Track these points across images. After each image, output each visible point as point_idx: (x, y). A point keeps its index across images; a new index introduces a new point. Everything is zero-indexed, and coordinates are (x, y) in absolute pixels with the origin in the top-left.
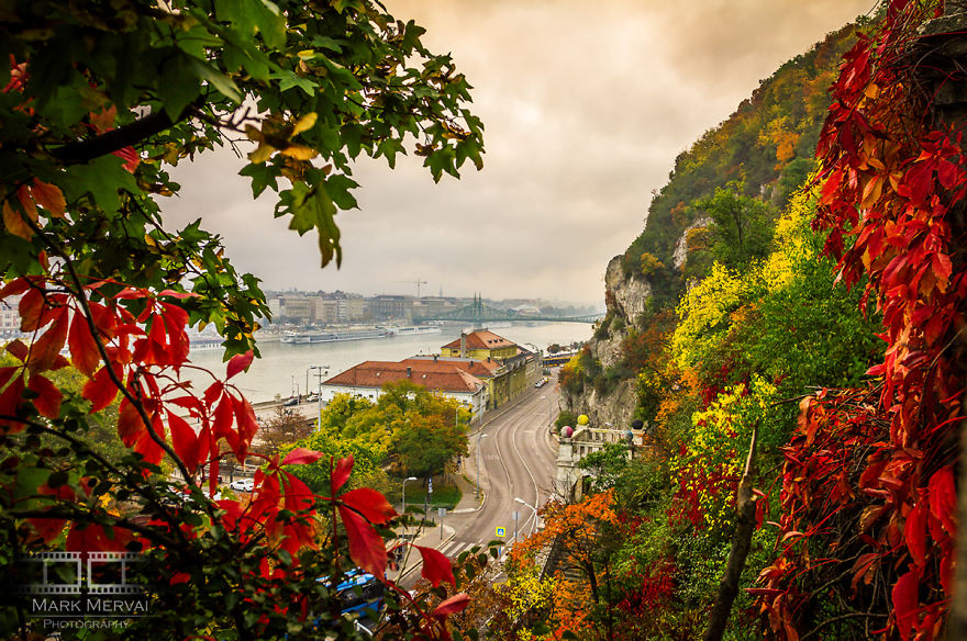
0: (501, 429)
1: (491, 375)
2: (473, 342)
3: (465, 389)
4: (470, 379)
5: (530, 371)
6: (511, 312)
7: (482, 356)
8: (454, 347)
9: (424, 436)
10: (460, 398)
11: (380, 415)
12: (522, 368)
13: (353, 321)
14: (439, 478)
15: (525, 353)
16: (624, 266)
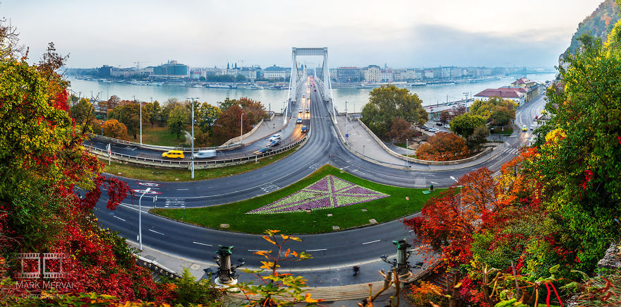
0: (529, 108)
1: (525, 92)
2: (521, 82)
3: (517, 97)
4: (519, 94)
5: (539, 89)
6: (535, 71)
7: (523, 86)
8: (515, 83)
9: (500, 113)
10: (516, 99)
11: (488, 107)
12: (536, 89)
13: (488, 75)
14: (506, 126)
15: (537, 84)
16: (564, 57)
